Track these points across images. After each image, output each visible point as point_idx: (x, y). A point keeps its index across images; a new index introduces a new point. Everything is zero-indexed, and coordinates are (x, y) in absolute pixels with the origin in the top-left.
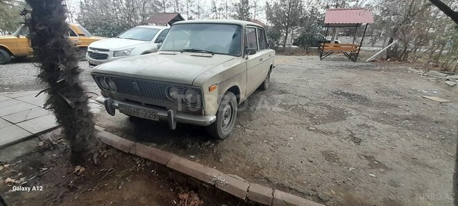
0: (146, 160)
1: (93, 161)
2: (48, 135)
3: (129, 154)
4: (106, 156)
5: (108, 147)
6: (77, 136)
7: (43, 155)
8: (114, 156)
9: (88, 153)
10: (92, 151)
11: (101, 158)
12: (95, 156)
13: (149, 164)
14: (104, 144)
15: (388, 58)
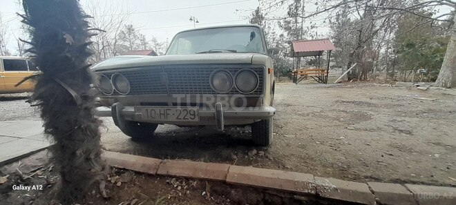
0: (187, 179)
1: (101, 193)
2: (16, 167)
3: (157, 175)
4: (119, 184)
5: (121, 171)
6: (78, 152)
7: (8, 196)
8: (132, 181)
9: (91, 182)
10: (98, 178)
11: (112, 187)
12: (102, 186)
13: (195, 184)
14: (112, 168)
15: (349, 79)
